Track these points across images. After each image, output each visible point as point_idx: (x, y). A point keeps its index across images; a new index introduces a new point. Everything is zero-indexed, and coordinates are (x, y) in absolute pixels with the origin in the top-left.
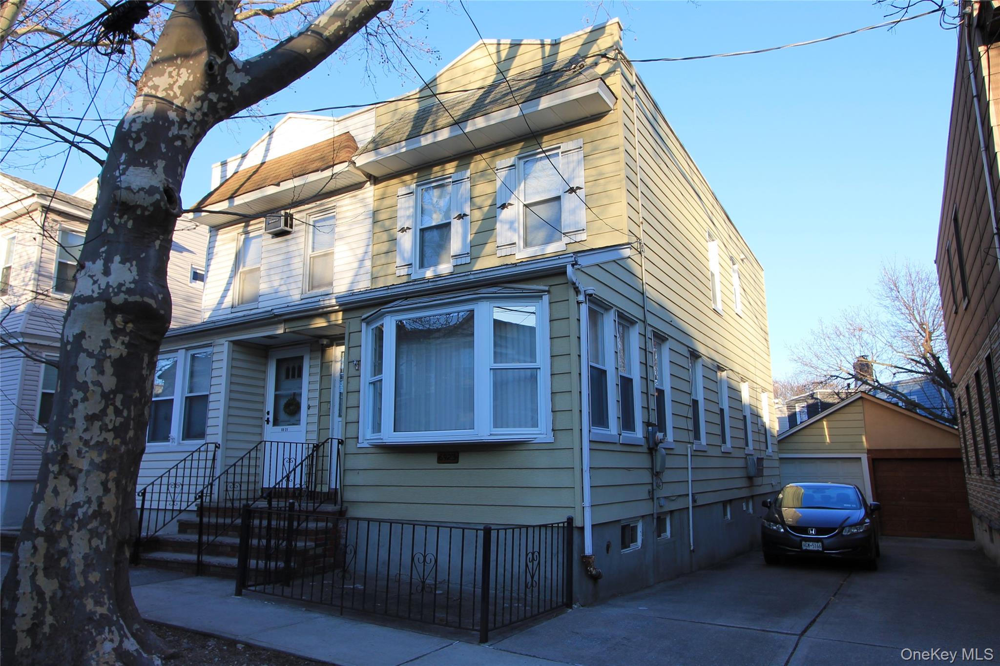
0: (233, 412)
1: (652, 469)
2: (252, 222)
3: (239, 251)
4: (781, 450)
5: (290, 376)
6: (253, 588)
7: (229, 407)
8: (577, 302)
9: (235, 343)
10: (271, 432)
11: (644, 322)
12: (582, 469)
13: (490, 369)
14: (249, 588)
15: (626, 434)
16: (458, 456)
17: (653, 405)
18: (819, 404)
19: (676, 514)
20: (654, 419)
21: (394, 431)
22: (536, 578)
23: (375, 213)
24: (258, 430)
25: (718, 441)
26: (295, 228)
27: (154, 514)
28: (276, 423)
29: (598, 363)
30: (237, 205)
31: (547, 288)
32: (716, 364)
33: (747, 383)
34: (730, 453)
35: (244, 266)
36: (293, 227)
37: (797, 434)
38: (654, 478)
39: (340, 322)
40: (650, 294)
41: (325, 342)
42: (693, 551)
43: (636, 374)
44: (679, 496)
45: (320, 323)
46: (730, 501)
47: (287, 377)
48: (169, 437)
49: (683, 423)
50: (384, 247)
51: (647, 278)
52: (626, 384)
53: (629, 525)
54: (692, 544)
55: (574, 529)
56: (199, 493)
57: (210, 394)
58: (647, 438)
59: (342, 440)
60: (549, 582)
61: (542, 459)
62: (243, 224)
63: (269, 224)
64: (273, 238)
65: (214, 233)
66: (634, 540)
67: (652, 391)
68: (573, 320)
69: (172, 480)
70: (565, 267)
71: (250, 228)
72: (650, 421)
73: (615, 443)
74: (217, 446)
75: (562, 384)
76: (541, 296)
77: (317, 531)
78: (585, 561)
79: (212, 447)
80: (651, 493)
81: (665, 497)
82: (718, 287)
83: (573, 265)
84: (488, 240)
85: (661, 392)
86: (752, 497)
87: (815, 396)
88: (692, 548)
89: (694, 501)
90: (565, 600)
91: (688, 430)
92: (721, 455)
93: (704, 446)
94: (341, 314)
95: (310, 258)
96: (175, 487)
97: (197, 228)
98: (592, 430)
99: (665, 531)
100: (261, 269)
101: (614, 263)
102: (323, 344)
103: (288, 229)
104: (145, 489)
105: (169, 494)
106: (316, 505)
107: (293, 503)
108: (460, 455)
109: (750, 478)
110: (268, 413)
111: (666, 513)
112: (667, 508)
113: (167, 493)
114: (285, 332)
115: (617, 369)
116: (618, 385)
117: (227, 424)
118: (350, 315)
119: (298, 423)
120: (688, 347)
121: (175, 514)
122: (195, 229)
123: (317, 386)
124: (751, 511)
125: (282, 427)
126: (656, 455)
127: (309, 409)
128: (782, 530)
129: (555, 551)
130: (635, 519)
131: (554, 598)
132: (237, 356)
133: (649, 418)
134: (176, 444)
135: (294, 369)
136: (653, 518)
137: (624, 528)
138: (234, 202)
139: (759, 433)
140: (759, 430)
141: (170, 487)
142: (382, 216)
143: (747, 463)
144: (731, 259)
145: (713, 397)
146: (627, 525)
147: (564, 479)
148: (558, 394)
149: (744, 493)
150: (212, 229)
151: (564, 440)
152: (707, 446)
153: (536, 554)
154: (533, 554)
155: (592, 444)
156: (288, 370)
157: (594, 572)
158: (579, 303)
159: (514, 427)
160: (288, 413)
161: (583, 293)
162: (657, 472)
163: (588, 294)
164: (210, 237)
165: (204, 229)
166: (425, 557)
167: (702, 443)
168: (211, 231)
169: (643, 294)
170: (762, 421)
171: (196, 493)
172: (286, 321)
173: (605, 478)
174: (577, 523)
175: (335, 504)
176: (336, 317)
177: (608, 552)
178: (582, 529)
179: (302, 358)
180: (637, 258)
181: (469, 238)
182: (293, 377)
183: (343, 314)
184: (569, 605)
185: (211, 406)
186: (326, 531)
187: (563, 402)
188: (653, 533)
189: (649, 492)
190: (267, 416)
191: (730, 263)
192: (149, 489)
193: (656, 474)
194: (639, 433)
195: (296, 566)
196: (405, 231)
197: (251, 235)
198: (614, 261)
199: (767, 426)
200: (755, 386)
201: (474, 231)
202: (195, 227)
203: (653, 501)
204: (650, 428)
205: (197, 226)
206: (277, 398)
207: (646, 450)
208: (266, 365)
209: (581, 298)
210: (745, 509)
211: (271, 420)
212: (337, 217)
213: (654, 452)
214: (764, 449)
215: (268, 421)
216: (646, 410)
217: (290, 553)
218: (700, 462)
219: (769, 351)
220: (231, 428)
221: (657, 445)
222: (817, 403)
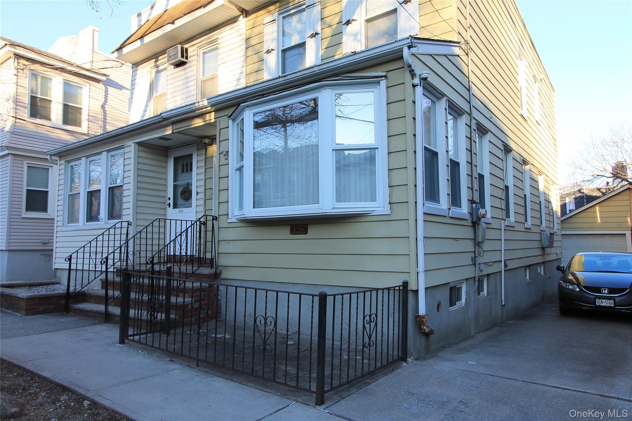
0: (140, 198)
1: (475, 239)
2: (160, 58)
3: (153, 82)
4: (563, 229)
5: (185, 171)
6: (131, 338)
7: (137, 194)
8: (413, 84)
9: (140, 144)
10: (172, 213)
11: (470, 115)
12: (417, 239)
13: (333, 150)
14: (129, 338)
15: (454, 210)
16: (307, 227)
17: (476, 187)
18: (585, 197)
19: (492, 277)
20: (476, 198)
21: (254, 208)
22: (373, 338)
23: (247, 39)
24: (162, 212)
25: (522, 219)
26: (190, 59)
27: (79, 274)
28: (175, 206)
29: (430, 145)
30: (146, 43)
31: (384, 74)
32: (522, 158)
33: (543, 176)
34: (530, 229)
35: (157, 92)
36: (188, 58)
37: (575, 216)
38: (477, 247)
39: (213, 121)
40: (475, 92)
41: (207, 141)
42: (504, 305)
43: (463, 160)
44: (495, 262)
45: (198, 122)
46: (529, 266)
47: (183, 171)
48: (98, 218)
49: (498, 203)
50: (255, 67)
51: (472, 78)
52: (454, 166)
53: (456, 286)
54: (503, 300)
55: (409, 292)
56: (104, 259)
57: (124, 184)
58: (471, 214)
59: (216, 217)
60: (385, 338)
61: (380, 230)
62: (154, 60)
63: (170, 56)
64: (174, 68)
65: (135, 69)
66: (459, 299)
67: (475, 175)
68: (409, 102)
69: (93, 250)
70: (401, 50)
71: (159, 63)
72: (474, 199)
73: (445, 216)
74: (129, 224)
75: (398, 161)
76: (379, 83)
77: (193, 290)
78: (419, 321)
79: (125, 225)
80: (474, 260)
81: (484, 263)
82: (525, 99)
83: (409, 47)
84: (336, 52)
85: (481, 177)
86: (544, 263)
87: (582, 191)
88: (503, 303)
89: (506, 266)
90: (400, 354)
91: (502, 209)
92: (524, 230)
93: (513, 222)
94: (213, 114)
95: (201, 81)
96: (96, 254)
97: (123, 66)
98: (425, 204)
99: (483, 291)
100: (167, 93)
101: (444, 57)
102: (205, 143)
103: (184, 60)
104: (71, 256)
105: (91, 260)
106: (195, 268)
107: (170, 267)
108: (308, 226)
109: (543, 248)
110: (169, 199)
111: (484, 276)
112: (485, 273)
113: (90, 259)
114: (173, 133)
115: (447, 151)
116: (448, 166)
117: (136, 207)
118: (221, 114)
119: (191, 205)
120: (502, 141)
121: (98, 274)
122: (121, 66)
123: (202, 177)
124: (542, 273)
125: (180, 209)
126: (478, 228)
127: (197, 194)
128: (578, 289)
129: (391, 311)
130: (461, 281)
131: (390, 352)
132: (142, 154)
133: (473, 197)
134: (104, 223)
135: (187, 165)
136: (475, 281)
137: (451, 289)
138: (144, 41)
139: (550, 215)
140: (549, 212)
141: (91, 254)
142: (253, 41)
143: (541, 238)
144: (534, 77)
145: (519, 184)
146: (454, 287)
147: (400, 247)
148: (394, 170)
149: (539, 260)
150: (134, 66)
151: (400, 212)
152: (515, 223)
153: (374, 316)
154: (370, 316)
155: (426, 216)
156: (183, 166)
157: (427, 330)
158: (414, 86)
159: (355, 201)
160: (183, 199)
161: (418, 76)
162: (479, 242)
163: (423, 79)
164: (133, 72)
165: (128, 67)
166: (266, 319)
167: (511, 221)
168: (133, 68)
169: (469, 90)
170: (552, 206)
171: (102, 258)
172: (173, 123)
173: (435, 246)
174: (412, 286)
175: (212, 267)
176: (210, 116)
177: (438, 310)
178: (416, 292)
179: (191, 156)
180: (464, 58)
181: (321, 53)
182: (187, 171)
183: (215, 114)
184: (404, 358)
185: (125, 193)
186: (201, 289)
187: (399, 178)
188: (475, 292)
189: (472, 259)
190: (169, 201)
191: (533, 80)
192: (74, 256)
193: (477, 244)
194: (464, 209)
195: (177, 318)
196: (270, 52)
197: (161, 68)
198: (445, 55)
199: (554, 210)
200: (548, 179)
201: (325, 47)
202: (121, 65)
203: (475, 266)
204: (474, 205)
205: (122, 64)
206: (175, 187)
207: (470, 224)
208: (166, 162)
209: (417, 81)
210: (539, 272)
211: (172, 204)
212: (220, 46)
213: (476, 226)
214: (553, 227)
215: (169, 205)
216: (470, 190)
217: (168, 307)
218: (511, 235)
219: (557, 154)
220: (140, 210)
221: (479, 219)
222: (583, 196)
